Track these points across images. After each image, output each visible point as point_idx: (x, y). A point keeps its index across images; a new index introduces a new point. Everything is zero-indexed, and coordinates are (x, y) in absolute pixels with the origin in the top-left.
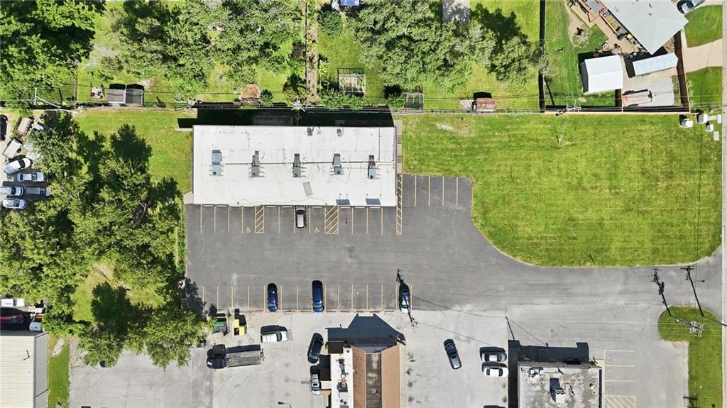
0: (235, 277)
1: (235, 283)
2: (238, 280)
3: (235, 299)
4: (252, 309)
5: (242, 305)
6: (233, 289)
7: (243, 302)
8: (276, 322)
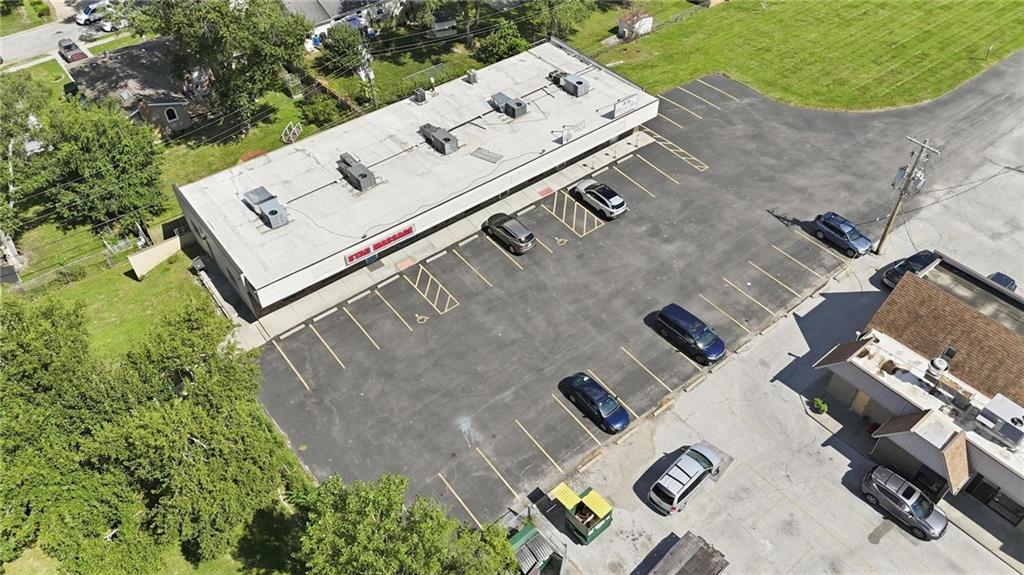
0: (465, 423)
1: (478, 436)
2: (481, 424)
3: (507, 473)
4: (570, 464)
5: (536, 472)
6: (485, 453)
7: (533, 465)
8: (653, 450)
